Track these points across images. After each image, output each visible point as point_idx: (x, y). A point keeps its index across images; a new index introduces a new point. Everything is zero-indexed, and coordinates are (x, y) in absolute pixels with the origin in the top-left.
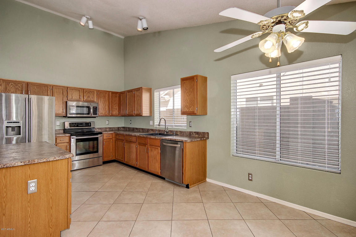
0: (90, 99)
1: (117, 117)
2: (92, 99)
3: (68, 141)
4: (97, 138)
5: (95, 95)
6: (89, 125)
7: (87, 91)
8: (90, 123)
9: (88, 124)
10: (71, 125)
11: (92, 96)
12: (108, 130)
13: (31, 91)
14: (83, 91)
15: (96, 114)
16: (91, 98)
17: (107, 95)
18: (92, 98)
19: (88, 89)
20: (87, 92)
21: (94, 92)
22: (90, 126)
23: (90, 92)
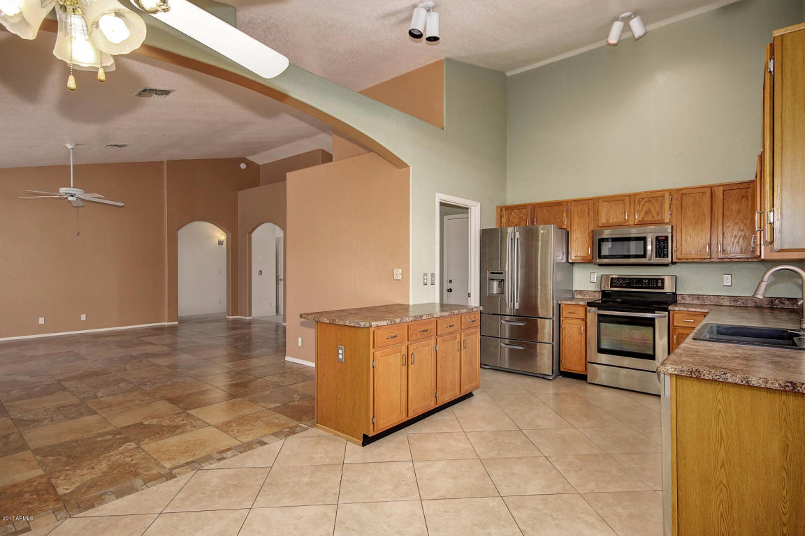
0: (653, 217)
1: (745, 265)
2: (656, 218)
3: (582, 316)
4: (653, 319)
5: (667, 205)
6: (660, 285)
7: (643, 199)
8: (663, 280)
9: (657, 282)
10: (614, 281)
11: (658, 209)
12: (727, 303)
13: (538, 218)
14: (632, 201)
15: (666, 256)
16: (654, 213)
17: (707, 199)
18: (658, 214)
19: (646, 192)
20: (642, 203)
21: (663, 196)
22: (662, 287)
23: (651, 199)
